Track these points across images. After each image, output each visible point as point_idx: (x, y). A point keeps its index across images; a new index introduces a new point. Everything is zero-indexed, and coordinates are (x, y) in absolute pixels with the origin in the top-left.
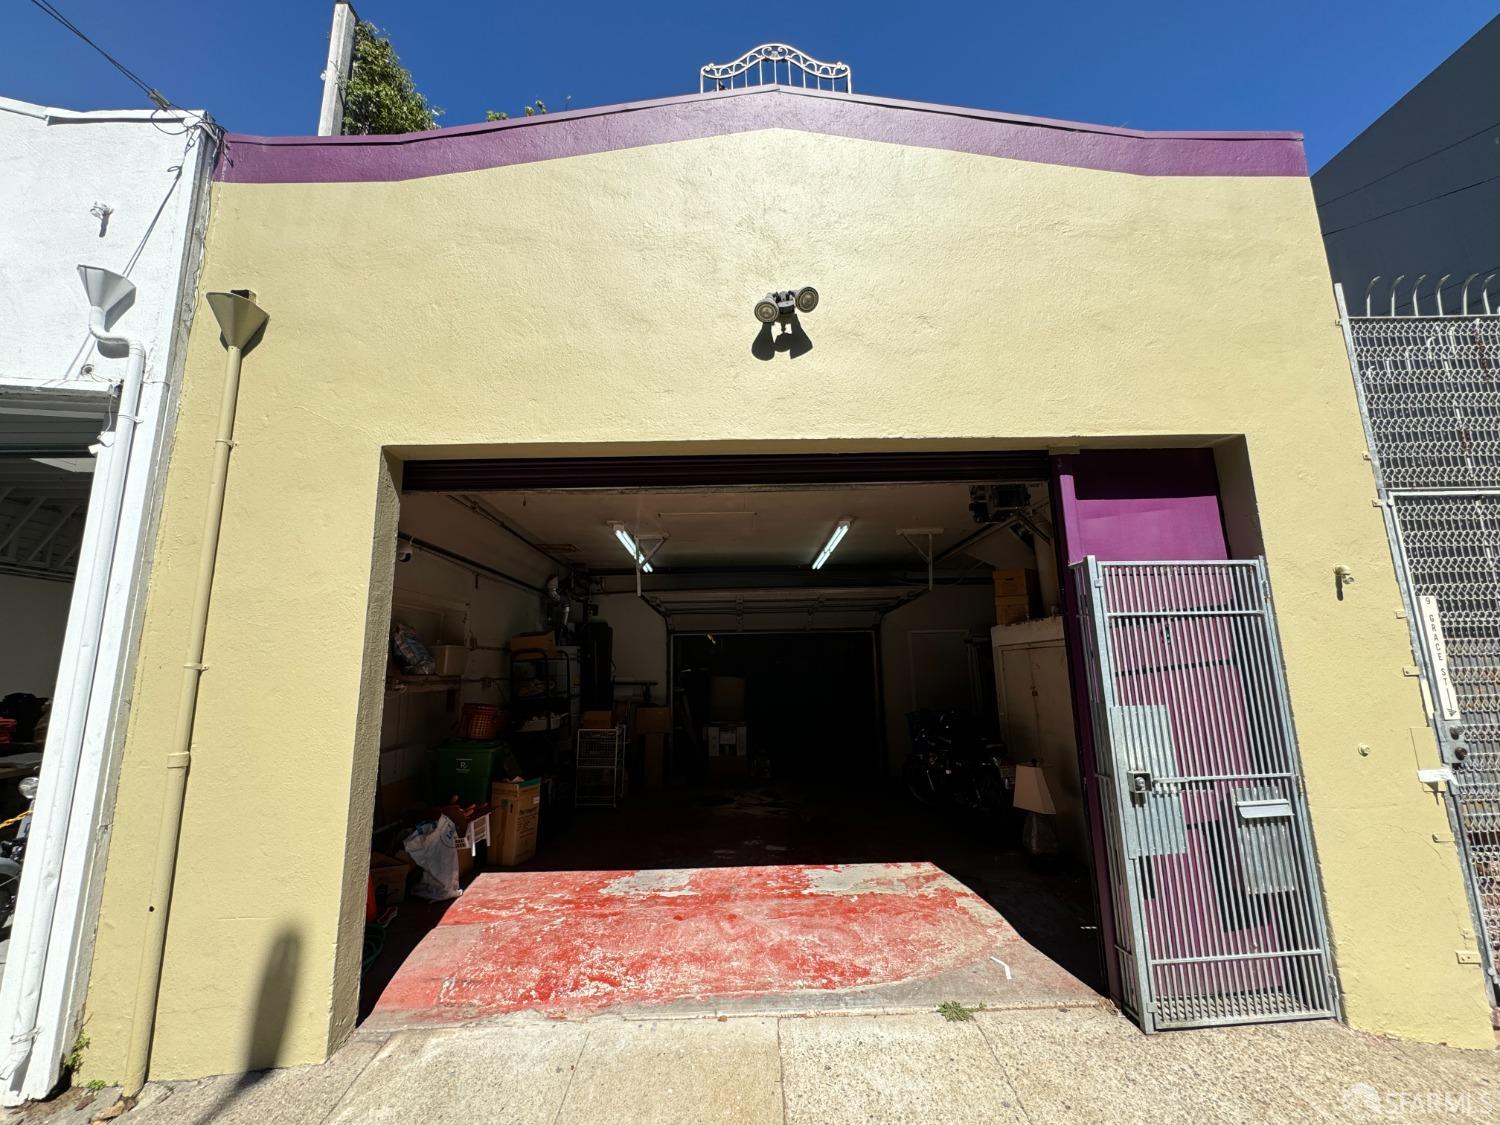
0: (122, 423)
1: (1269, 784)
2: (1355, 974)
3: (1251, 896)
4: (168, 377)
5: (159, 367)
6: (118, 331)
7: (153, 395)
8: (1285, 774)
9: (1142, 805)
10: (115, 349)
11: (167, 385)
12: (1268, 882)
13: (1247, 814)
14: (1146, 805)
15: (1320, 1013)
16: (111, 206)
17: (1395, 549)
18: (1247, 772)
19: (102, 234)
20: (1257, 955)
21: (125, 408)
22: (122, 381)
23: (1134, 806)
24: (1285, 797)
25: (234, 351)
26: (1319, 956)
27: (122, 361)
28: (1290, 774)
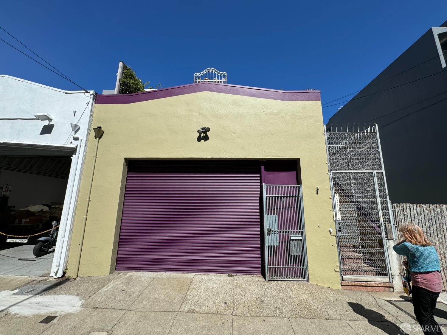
0: (77, 153)
1: (298, 232)
2: (312, 272)
3: (291, 255)
4: (85, 144)
5: (84, 142)
6: (76, 136)
7: (83, 148)
8: (302, 230)
9: (270, 235)
10: (76, 139)
11: (85, 145)
12: (296, 252)
13: (292, 238)
14: (271, 235)
15: (304, 280)
16: (76, 110)
17: (331, 183)
18: (293, 230)
19: (74, 116)
20: (291, 267)
21: (78, 151)
22: (77, 145)
23: (268, 235)
24: (301, 235)
25: (97, 139)
26: (305, 268)
27: (77, 141)
28: (303, 231)
